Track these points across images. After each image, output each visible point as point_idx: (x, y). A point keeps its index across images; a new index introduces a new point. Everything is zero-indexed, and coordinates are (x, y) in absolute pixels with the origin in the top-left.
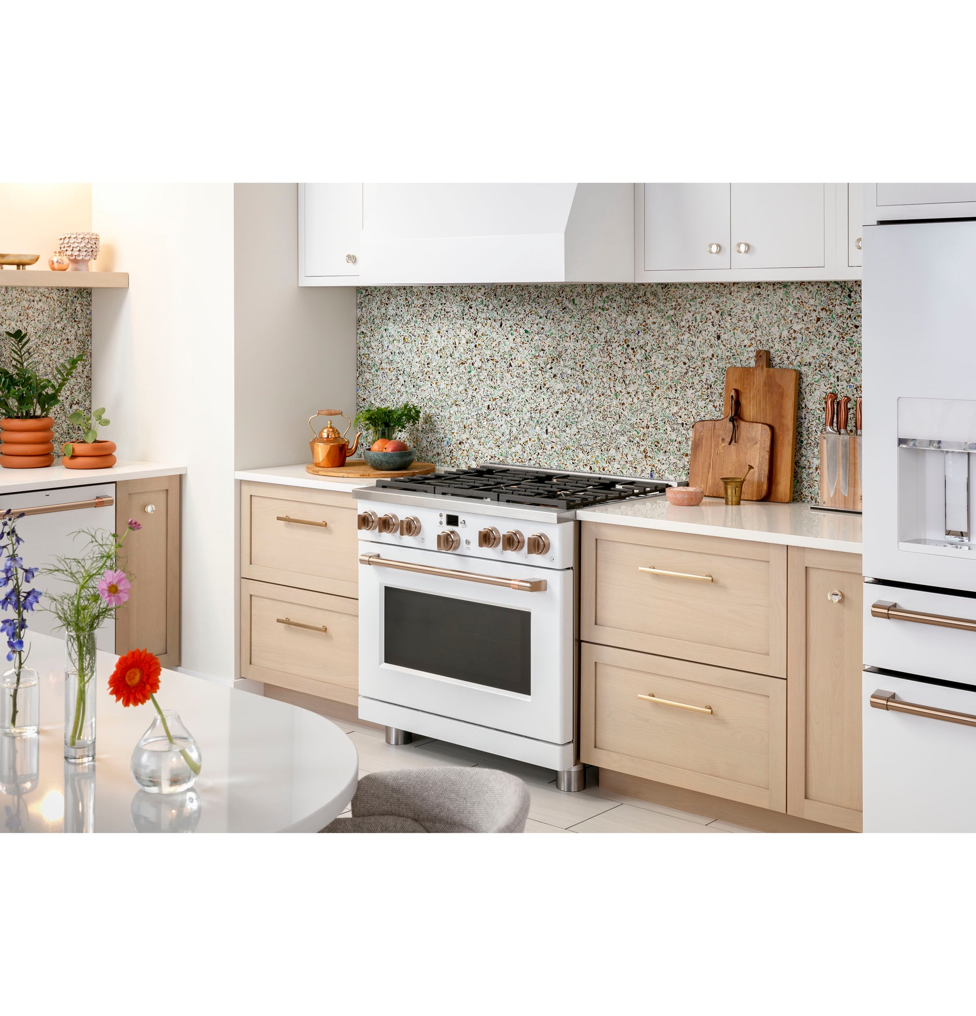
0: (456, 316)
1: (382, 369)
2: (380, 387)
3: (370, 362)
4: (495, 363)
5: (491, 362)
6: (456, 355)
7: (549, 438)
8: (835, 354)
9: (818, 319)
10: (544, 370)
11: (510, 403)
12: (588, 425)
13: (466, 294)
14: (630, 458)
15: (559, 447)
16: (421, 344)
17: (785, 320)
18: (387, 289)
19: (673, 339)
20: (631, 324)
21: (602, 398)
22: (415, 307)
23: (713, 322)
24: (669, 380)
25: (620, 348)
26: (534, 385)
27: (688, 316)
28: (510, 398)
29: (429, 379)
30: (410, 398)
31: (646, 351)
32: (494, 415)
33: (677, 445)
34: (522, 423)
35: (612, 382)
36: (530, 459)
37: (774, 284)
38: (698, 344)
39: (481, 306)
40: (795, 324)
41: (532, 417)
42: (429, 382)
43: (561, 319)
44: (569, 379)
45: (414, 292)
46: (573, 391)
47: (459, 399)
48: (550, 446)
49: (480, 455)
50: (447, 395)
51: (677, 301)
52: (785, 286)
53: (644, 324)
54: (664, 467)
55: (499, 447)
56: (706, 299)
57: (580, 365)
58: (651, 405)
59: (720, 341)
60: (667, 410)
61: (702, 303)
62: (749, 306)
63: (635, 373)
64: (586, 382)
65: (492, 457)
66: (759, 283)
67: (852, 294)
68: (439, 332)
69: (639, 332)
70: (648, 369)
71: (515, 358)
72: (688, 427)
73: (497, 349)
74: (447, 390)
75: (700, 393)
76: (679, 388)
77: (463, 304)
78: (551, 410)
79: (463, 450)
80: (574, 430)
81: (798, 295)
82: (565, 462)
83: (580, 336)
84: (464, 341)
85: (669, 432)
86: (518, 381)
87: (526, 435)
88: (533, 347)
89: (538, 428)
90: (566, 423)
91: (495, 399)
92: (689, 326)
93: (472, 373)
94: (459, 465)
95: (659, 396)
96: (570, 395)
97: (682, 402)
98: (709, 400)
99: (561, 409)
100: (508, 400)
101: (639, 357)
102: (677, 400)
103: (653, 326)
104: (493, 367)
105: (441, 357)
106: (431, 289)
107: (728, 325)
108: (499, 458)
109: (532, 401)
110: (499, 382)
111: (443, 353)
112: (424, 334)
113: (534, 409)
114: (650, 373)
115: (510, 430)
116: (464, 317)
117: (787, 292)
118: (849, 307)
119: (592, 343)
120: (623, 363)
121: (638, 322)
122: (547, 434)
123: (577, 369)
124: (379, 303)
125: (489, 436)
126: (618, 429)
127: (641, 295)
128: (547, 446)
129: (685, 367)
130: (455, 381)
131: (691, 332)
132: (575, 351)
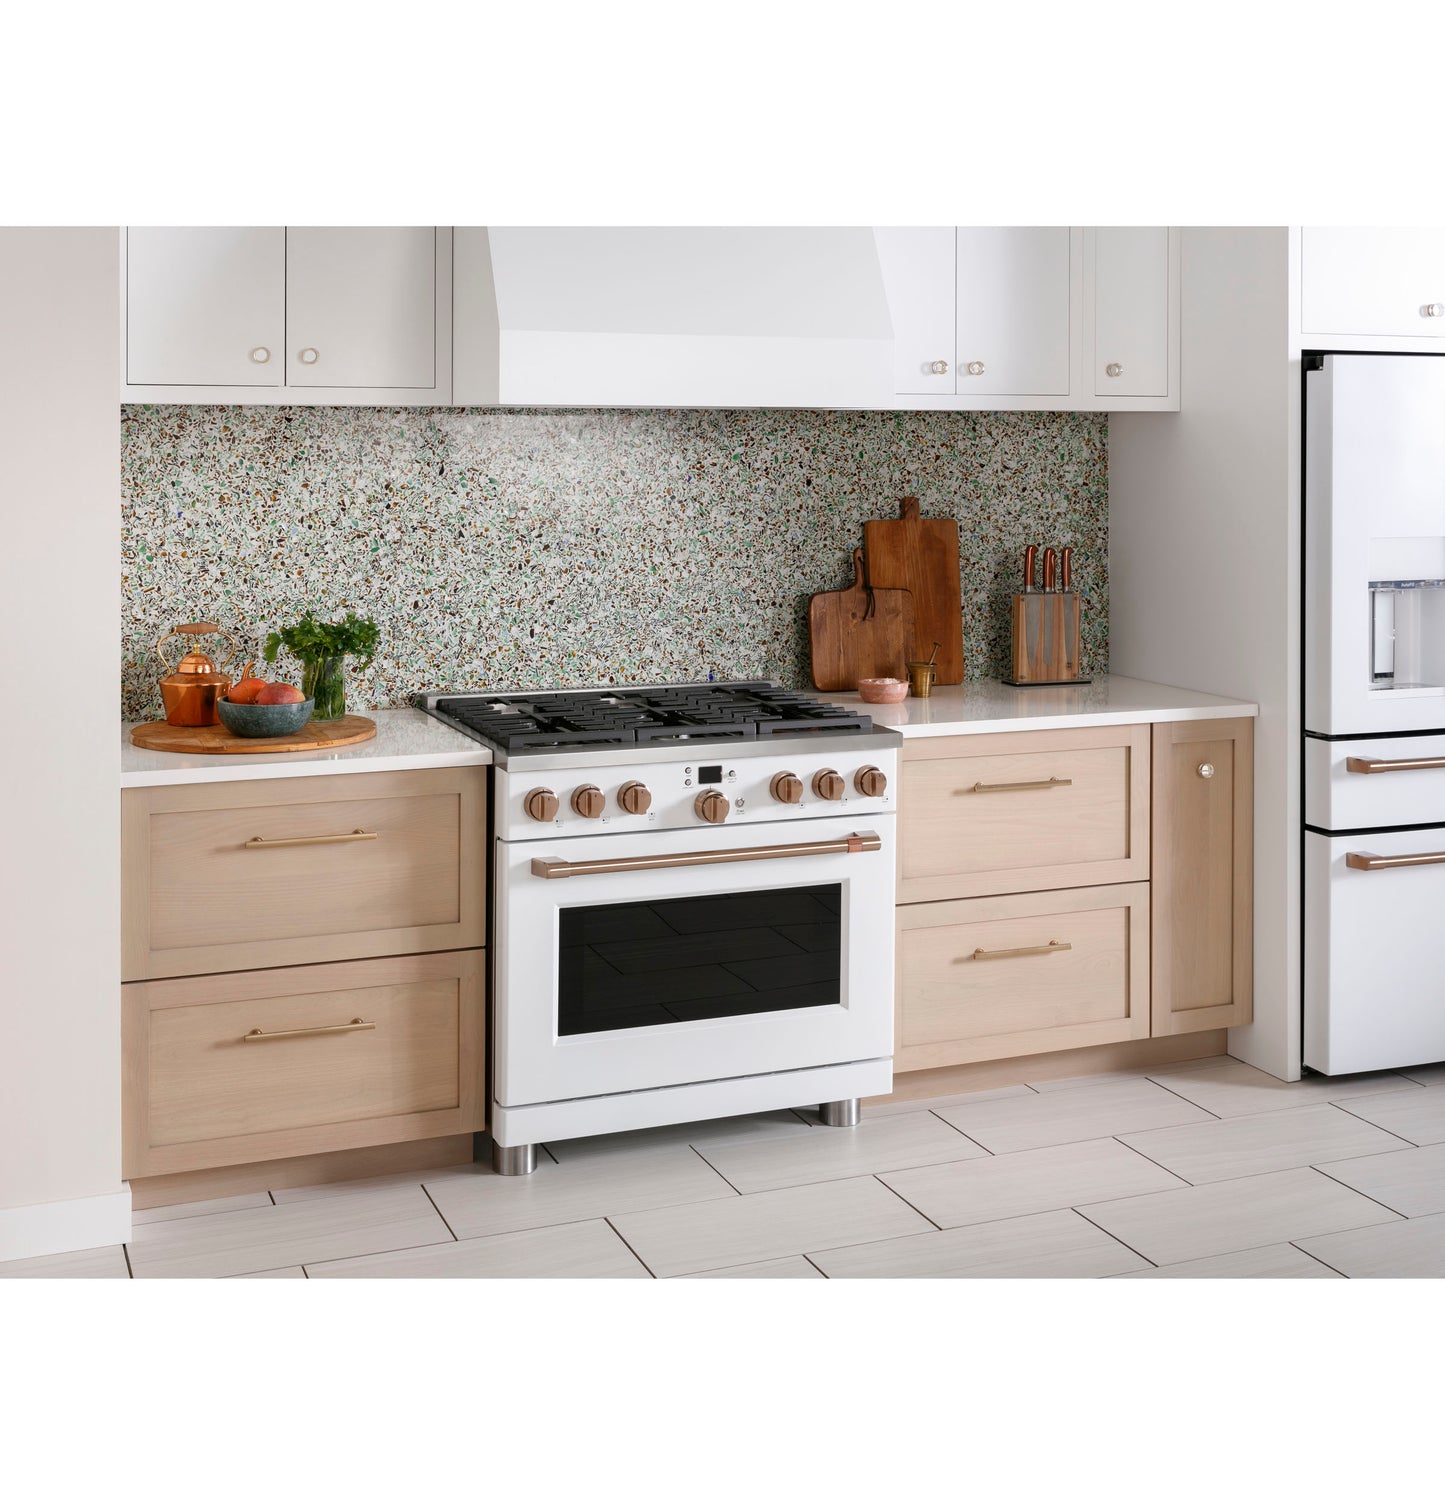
0: (345, 458)
1: (164, 555)
2: (159, 589)
3: (134, 543)
4: (428, 532)
5: (420, 532)
6: (345, 522)
7: (536, 643)
8: (957, 499)
9: (938, 458)
10: (527, 539)
11: (461, 595)
12: (606, 617)
13: (367, 421)
14: (677, 657)
15: (555, 654)
16: (263, 506)
17: (896, 458)
18: (177, 411)
19: (744, 486)
20: (678, 467)
21: (631, 574)
22: (247, 442)
23: (800, 463)
24: (737, 543)
25: (660, 501)
26: (507, 564)
27: (765, 454)
28: (459, 586)
29: (281, 567)
30: (238, 603)
31: (702, 504)
32: (427, 617)
33: (750, 631)
34: (485, 624)
35: (647, 551)
36: (501, 679)
37: (883, 414)
38: (779, 492)
39: (400, 441)
40: (909, 463)
41: (503, 615)
42: (282, 573)
43: (557, 461)
44: (572, 551)
45: (245, 416)
46: (580, 568)
47: (352, 596)
48: (539, 654)
49: (399, 684)
50: (323, 592)
51: (749, 434)
52: (896, 417)
53: (698, 466)
54: (730, 664)
55: (438, 666)
56: (792, 431)
57: (592, 529)
58: (709, 579)
59: (811, 488)
60: (735, 585)
61: (785, 437)
62: (849, 441)
63: (684, 536)
64: (603, 553)
65: (423, 685)
66: (863, 412)
67: (977, 427)
68: (305, 486)
69: (690, 478)
70: (705, 529)
71: (470, 524)
72: (766, 605)
73: (433, 510)
74: (325, 583)
75: (782, 558)
76: (752, 553)
77: (361, 437)
78: (539, 600)
79: (362, 681)
80: (582, 625)
81: (913, 428)
82: (566, 676)
83: (592, 486)
84: (361, 499)
85: (737, 615)
86: (475, 559)
87: (493, 642)
88: (505, 503)
89: (514, 629)
90: (568, 617)
91: (430, 591)
92: (767, 468)
93: (381, 552)
94: (351, 706)
95: (722, 567)
96: (575, 574)
97: (756, 571)
98: (795, 566)
99: (559, 597)
100: (455, 591)
101: (690, 512)
102: (749, 570)
103: (712, 469)
104: (425, 539)
105: (310, 527)
106: (287, 411)
107: (822, 466)
108: (438, 685)
109: (504, 589)
110: (438, 563)
111: (316, 520)
112: (269, 490)
113: (507, 601)
114: (709, 536)
115: (461, 638)
116: (363, 458)
117: (899, 424)
118: (973, 442)
119: (613, 496)
120: (664, 522)
121: (689, 463)
122: (532, 636)
123: (587, 535)
124: (156, 435)
125: (417, 652)
126: (656, 617)
127: (693, 425)
128: (532, 655)
129: (760, 524)
130: (342, 566)
131: (770, 476)
132: (584, 509)
